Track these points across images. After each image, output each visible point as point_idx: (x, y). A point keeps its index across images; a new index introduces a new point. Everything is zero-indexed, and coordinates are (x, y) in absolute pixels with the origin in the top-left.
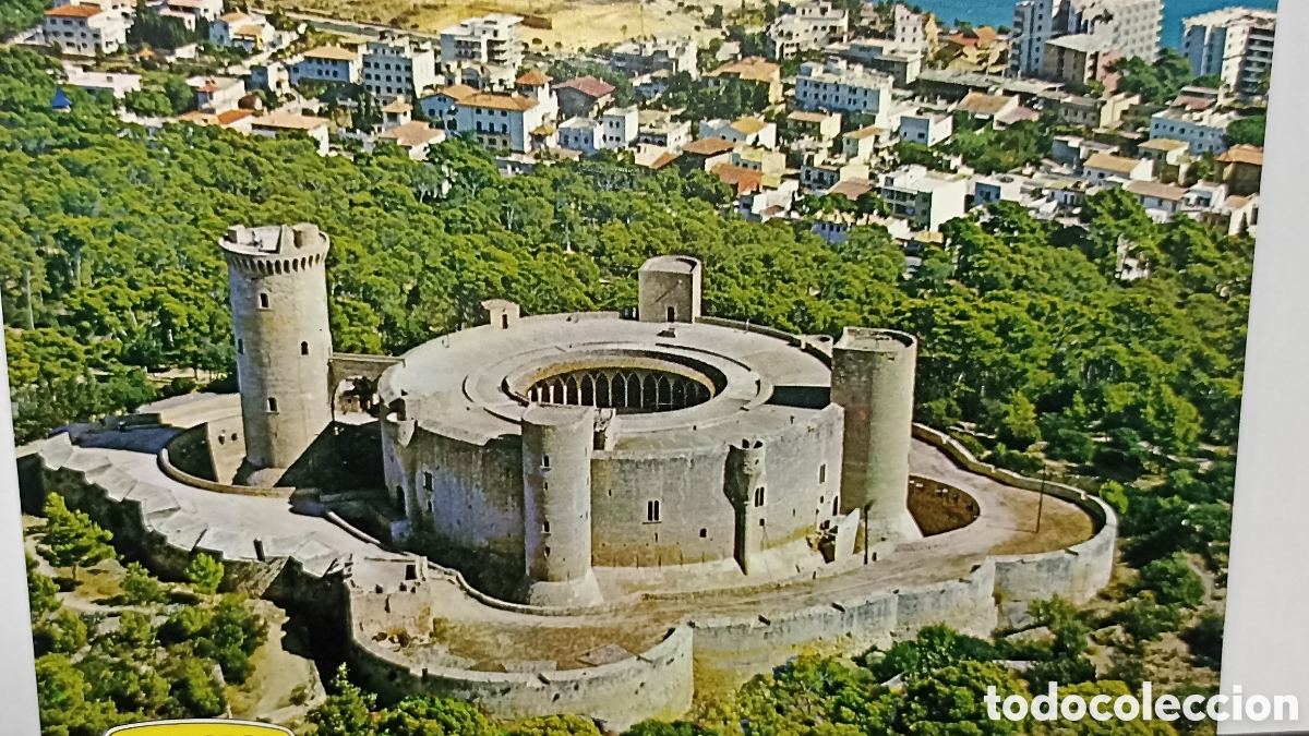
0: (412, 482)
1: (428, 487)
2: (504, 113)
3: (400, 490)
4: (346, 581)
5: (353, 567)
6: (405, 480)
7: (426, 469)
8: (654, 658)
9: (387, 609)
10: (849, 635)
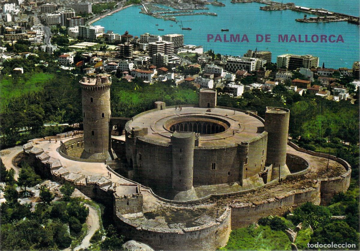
0: (135, 158)
1: (140, 159)
2: (147, 74)
3: (131, 160)
4: (114, 194)
5: (117, 188)
6: (133, 157)
7: (140, 153)
8: (221, 220)
9: (128, 204)
10: (280, 208)
